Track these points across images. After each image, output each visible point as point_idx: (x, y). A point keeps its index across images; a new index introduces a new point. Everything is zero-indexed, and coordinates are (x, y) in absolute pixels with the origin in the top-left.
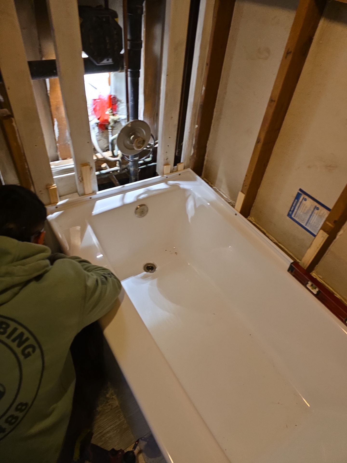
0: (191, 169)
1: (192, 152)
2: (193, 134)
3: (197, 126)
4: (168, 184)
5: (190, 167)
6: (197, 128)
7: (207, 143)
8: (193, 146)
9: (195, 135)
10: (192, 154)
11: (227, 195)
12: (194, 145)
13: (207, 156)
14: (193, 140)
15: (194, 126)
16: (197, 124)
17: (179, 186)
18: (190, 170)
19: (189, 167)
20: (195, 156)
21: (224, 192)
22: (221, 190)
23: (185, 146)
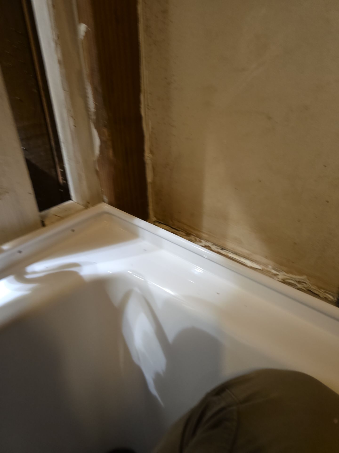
0: (111, 204)
1: (97, 142)
2: (80, 73)
3: (83, 28)
4: (28, 277)
5: (106, 199)
6: (87, 33)
7: (138, 102)
8: (93, 117)
9: (86, 71)
10: (97, 151)
11: (258, 257)
12: (96, 113)
13: (151, 152)
14: (85, 97)
15: (75, 31)
16: (81, 21)
17: (75, 274)
18: (106, 207)
19: (101, 200)
20: (111, 153)
21: (245, 251)
22: (230, 245)
23: (62, 120)
